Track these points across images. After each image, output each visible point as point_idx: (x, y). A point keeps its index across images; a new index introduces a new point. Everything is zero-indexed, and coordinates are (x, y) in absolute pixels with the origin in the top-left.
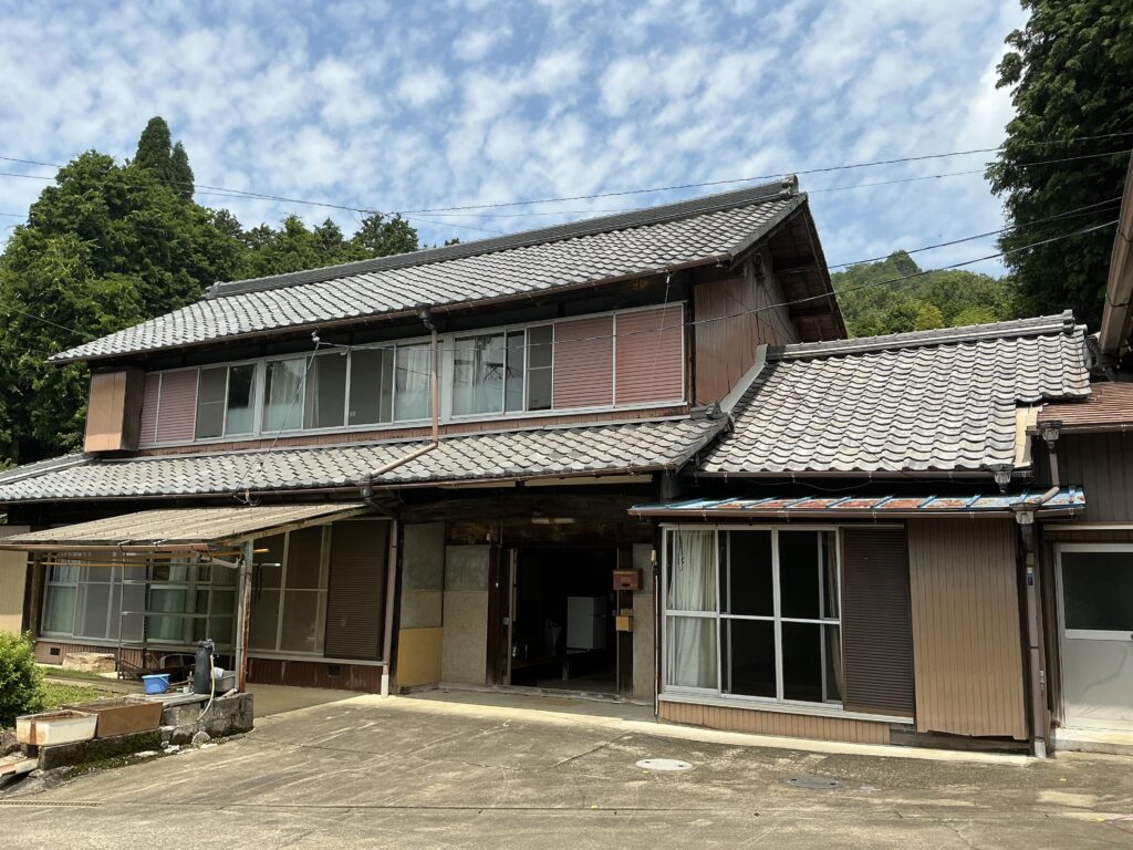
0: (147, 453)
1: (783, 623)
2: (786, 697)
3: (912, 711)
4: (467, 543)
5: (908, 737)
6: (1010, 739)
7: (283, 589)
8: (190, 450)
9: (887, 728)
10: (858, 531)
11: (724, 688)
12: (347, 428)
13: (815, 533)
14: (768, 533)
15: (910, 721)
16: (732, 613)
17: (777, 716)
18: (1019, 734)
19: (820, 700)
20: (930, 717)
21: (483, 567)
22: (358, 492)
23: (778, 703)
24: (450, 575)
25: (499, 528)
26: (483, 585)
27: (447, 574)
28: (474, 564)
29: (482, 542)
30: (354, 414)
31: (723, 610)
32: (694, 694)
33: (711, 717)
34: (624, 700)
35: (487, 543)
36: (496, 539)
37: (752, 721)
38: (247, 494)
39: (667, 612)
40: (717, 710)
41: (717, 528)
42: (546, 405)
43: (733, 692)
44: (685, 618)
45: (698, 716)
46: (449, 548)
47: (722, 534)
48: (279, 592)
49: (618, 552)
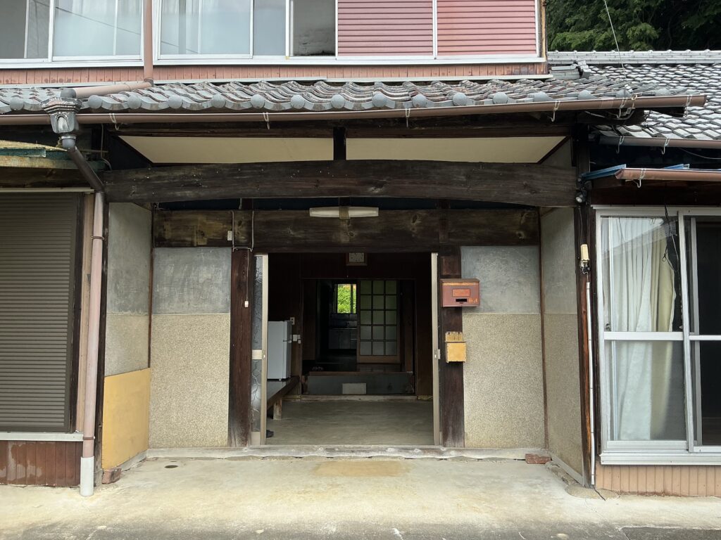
4: (192, 245)
11: (695, 439)
24: (162, 290)
25: (249, 223)
26: (220, 305)
27: (157, 290)
28: (204, 274)
29: (221, 243)
31: (691, 329)
34: (453, 454)
35: (229, 244)
36: (242, 239)
39: (604, 336)
41: (682, 212)
42: (326, 48)
43: (704, 442)
45: (657, 481)
46: (159, 252)
47: (688, 221)
49: (434, 257)
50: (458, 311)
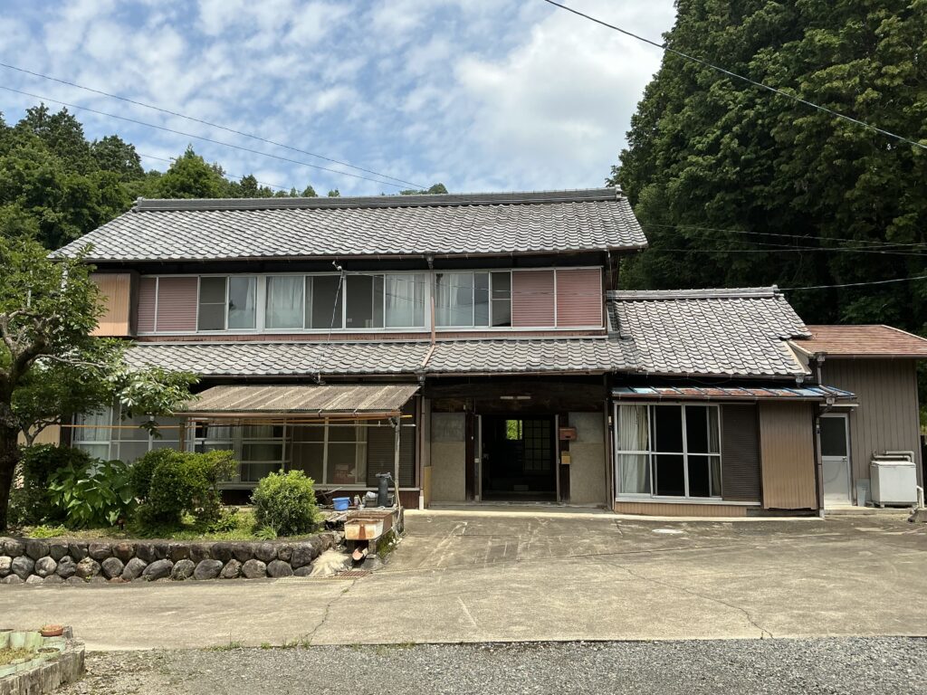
0: (147, 339)
1: (689, 456)
2: (690, 495)
3: (761, 500)
4: (448, 411)
5: (755, 512)
6: (809, 509)
7: (326, 442)
8: (193, 338)
9: (745, 509)
10: (730, 407)
11: (654, 493)
12: (344, 330)
13: (705, 407)
14: (680, 407)
15: (758, 503)
16: (658, 451)
17: (685, 507)
18: (814, 507)
19: (708, 496)
20: (769, 502)
21: (460, 426)
22: (416, 378)
23: (687, 499)
24: (436, 432)
25: (473, 402)
26: (461, 438)
27: (433, 431)
28: (454, 424)
29: (460, 410)
30: (351, 320)
31: (653, 450)
32: (636, 497)
33: (646, 509)
34: (565, 505)
35: (464, 411)
36: (470, 409)
37: (671, 510)
38: (319, 377)
39: (617, 452)
40: (650, 506)
41: (649, 404)
42: (507, 323)
43: (659, 495)
44: (628, 455)
45: (639, 509)
47: (651, 407)
48: (323, 444)
49: (557, 417)
50: (567, 442)
